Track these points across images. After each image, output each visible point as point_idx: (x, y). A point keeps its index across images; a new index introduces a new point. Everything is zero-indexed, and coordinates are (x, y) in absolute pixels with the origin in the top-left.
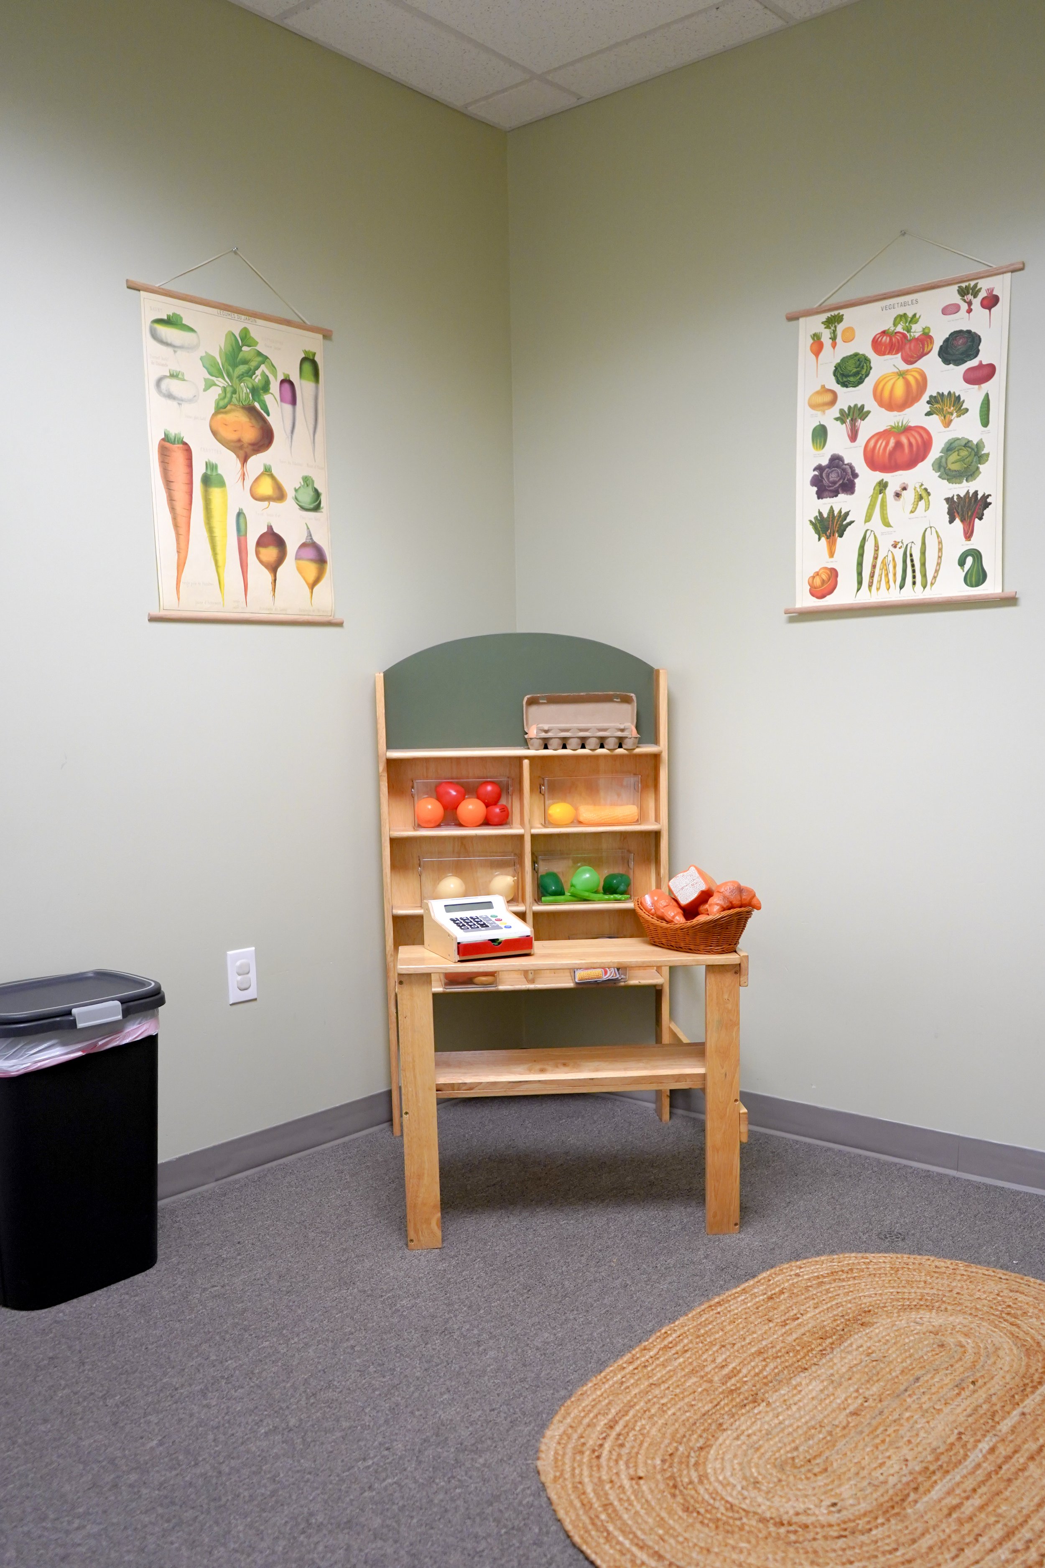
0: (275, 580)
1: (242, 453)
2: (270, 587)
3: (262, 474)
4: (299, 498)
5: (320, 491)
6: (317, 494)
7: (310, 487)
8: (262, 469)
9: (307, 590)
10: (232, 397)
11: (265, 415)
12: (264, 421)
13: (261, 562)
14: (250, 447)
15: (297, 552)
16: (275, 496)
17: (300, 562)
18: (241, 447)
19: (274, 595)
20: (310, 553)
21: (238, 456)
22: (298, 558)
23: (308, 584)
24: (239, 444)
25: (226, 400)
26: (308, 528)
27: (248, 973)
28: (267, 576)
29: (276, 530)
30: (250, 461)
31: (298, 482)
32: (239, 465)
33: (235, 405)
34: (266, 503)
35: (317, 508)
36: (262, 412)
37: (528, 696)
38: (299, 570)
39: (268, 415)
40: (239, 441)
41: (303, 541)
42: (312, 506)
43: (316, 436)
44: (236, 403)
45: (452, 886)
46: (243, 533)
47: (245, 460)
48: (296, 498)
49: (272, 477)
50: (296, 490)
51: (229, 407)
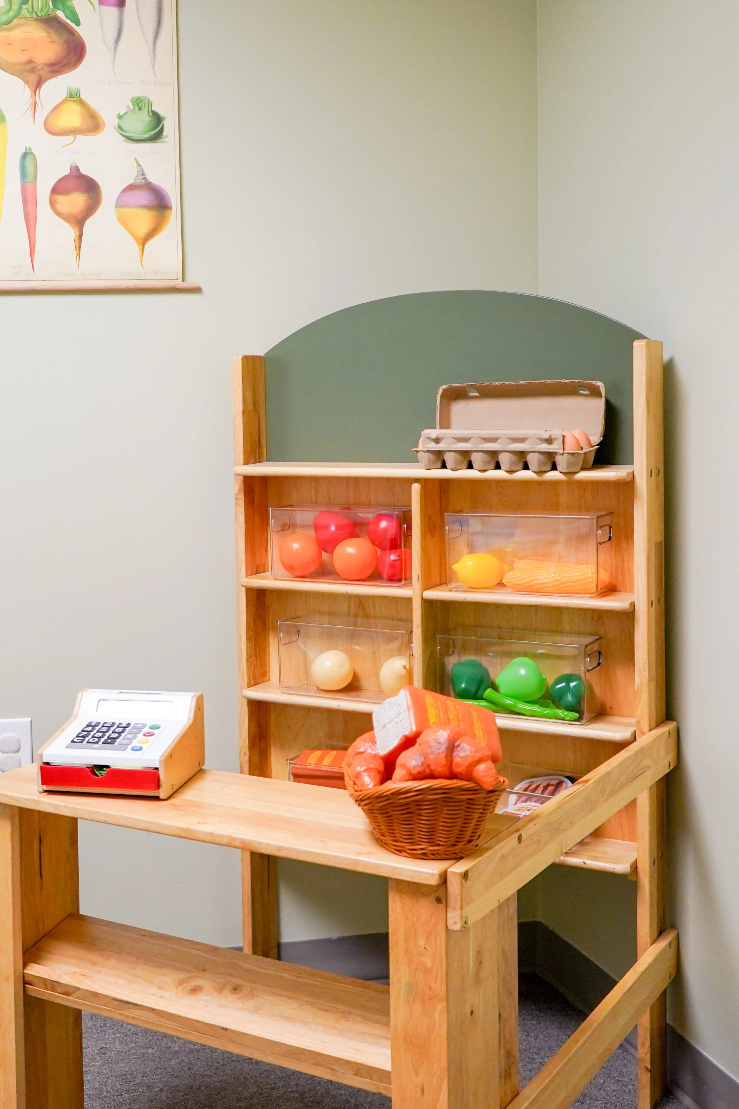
0: (80, 236)
1: (33, 78)
2: (73, 245)
3: (65, 100)
4: (124, 126)
5: (162, 114)
6: (157, 119)
7: (145, 111)
8: (64, 94)
9: (136, 247)
10: (20, 8)
11: (73, 25)
12: (71, 32)
13: (59, 214)
14: (47, 69)
15: (119, 198)
16: (84, 127)
17: (125, 210)
18: (33, 70)
19: (78, 255)
20: (143, 197)
21: (27, 82)
22: (119, 204)
23: (135, 238)
24: (29, 67)
25: (11, 14)
26: (139, 165)
27: (18, 751)
28: (69, 231)
29: (84, 171)
30: (45, 87)
31: (124, 105)
32: (28, 92)
33: (25, 18)
34: (70, 138)
35: (157, 137)
36: (68, 22)
37: (444, 387)
38: (122, 220)
39: (78, 24)
40: (30, 62)
41: (131, 181)
42: (147, 136)
43: (159, 43)
44: (27, 15)
45: (328, 664)
46: (30, 178)
47: (38, 84)
48: (120, 127)
49: (82, 103)
50: (120, 117)
51: (15, 22)
